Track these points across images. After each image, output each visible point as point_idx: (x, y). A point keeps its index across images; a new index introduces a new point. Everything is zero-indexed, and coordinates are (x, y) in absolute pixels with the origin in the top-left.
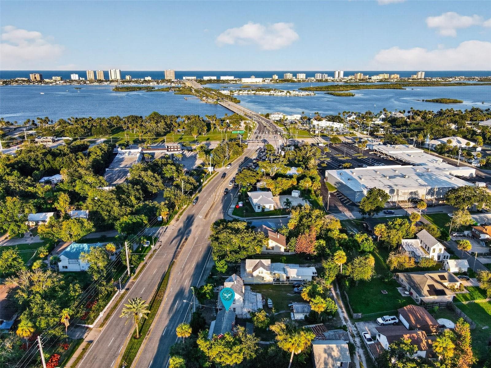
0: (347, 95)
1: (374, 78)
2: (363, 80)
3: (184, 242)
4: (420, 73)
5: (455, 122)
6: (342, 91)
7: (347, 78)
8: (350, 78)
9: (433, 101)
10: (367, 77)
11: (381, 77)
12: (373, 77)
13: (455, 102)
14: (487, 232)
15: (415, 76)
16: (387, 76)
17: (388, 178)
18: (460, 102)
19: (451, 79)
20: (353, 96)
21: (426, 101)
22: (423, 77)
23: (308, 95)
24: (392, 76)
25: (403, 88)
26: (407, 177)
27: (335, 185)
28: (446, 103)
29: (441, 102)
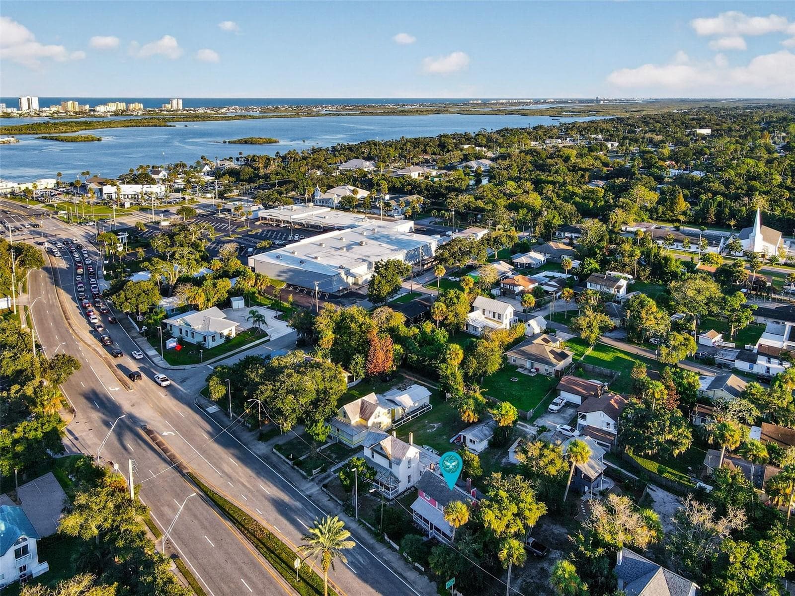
0: (87, 140)
1: (101, 109)
2: (80, 113)
3: (154, 439)
4: (175, 102)
5: (319, 167)
6: (66, 132)
7: (48, 109)
8: (54, 109)
9: (240, 142)
10: (87, 107)
11: (112, 107)
12: (98, 108)
13: (269, 142)
14: (519, 283)
15: (169, 106)
16: (122, 106)
17: (345, 249)
18: (275, 142)
19: (224, 110)
20: (99, 140)
21: (229, 142)
22: (181, 107)
23: (4, 142)
24: (132, 106)
25: (169, 124)
26: (364, 244)
27: (279, 276)
28: (260, 144)
29: (252, 143)
